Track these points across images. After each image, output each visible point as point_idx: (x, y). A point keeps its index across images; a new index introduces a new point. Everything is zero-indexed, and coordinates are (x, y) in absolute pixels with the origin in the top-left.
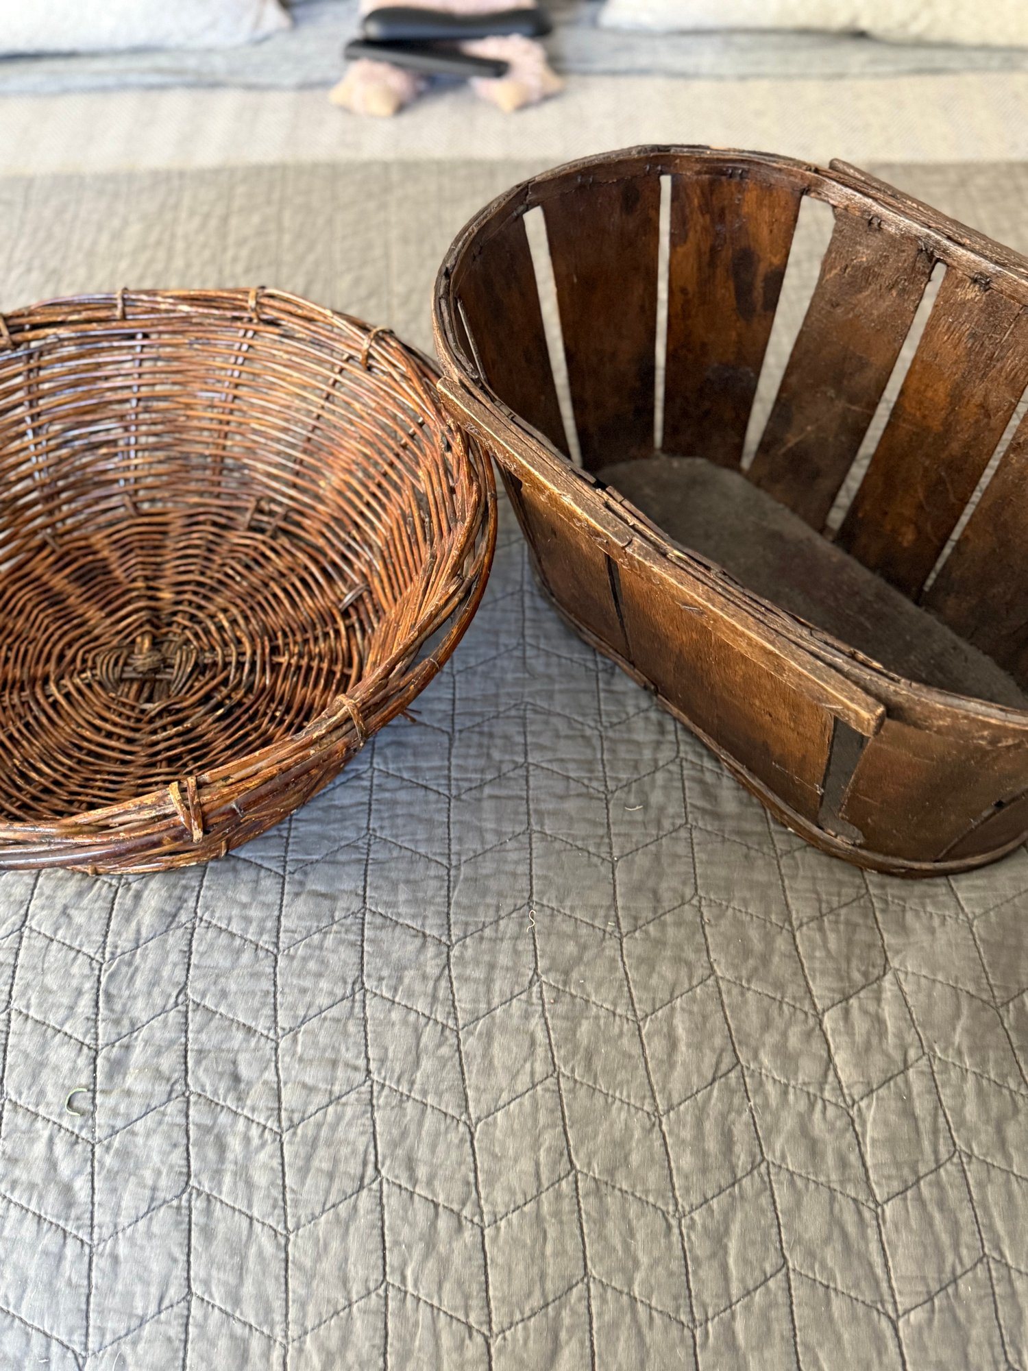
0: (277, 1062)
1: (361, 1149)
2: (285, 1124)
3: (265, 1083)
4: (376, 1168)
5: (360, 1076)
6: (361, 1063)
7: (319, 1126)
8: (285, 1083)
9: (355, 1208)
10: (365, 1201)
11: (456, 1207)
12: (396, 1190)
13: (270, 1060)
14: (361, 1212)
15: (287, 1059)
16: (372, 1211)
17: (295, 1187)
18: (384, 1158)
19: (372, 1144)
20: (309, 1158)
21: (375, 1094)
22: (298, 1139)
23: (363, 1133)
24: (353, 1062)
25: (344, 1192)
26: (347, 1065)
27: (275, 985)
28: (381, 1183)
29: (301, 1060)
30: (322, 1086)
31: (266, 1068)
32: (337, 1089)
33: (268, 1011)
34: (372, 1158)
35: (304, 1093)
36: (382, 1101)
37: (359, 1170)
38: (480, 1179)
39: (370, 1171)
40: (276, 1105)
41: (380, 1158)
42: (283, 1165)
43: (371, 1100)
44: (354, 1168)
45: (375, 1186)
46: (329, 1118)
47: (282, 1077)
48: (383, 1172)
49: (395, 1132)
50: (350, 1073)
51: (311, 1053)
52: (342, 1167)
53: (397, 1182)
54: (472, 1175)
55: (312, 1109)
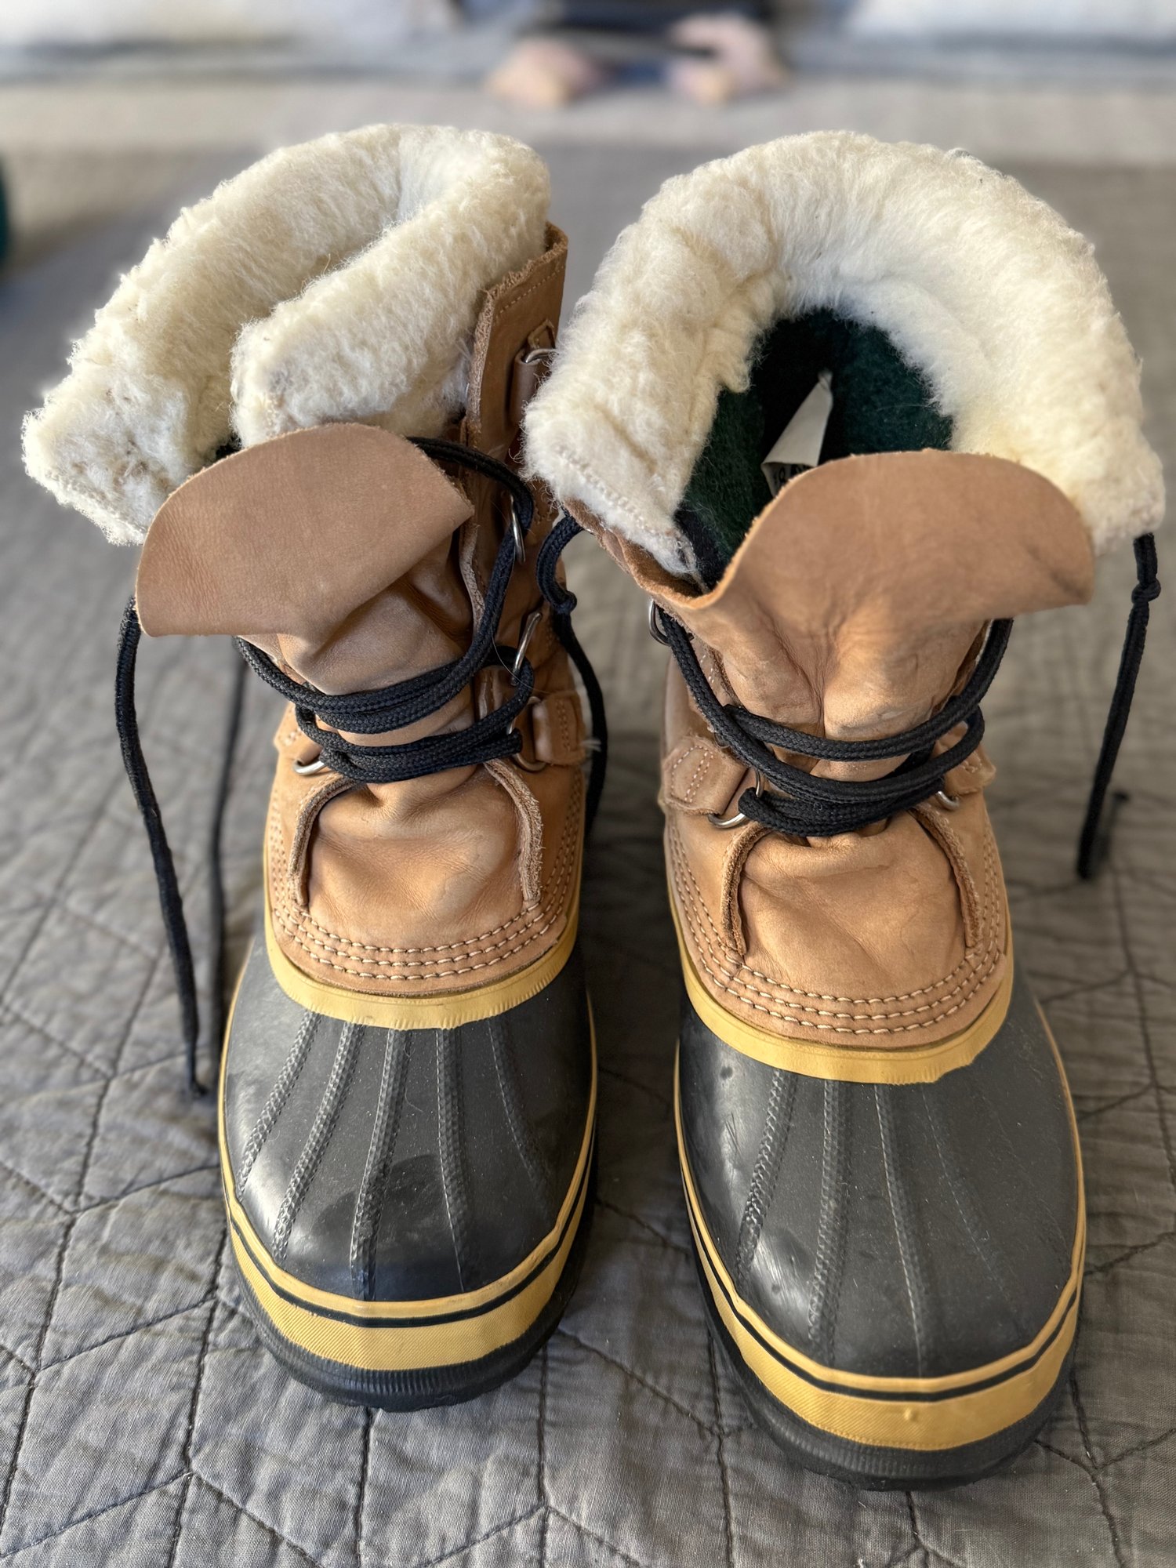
0: (64, 1248)
1: (166, 1415)
2: (46, 1354)
3: (35, 1280)
4: (185, 1458)
5: (197, 1291)
6: (205, 1269)
7: (103, 1364)
8: (67, 1286)
9: (127, 1524)
10: (150, 1512)
11: (310, 1548)
12: (210, 1500)
13: (53, 1243)
14: (137, 1534)
15: (82, 1246)
16: (156, 1534)
17: (30, 1471)
18: (204, 1438)
19: (186, 1410)
20: (70, 1420)
21: (215, 1324)
22: (60, 1384)
23: (175, 1388)
24: (191, 1265)
25: (115, 1492)
26: (180, 1270)
27: (95, 1125)
28: (186, 1485)
29: (104, 1250)
30: (129, 1298)
31: (42, 1255)
32: (151, 1307)
33: (72, 1164)
34: (180, 1435)
35: (93, 1305)
36: (222, 1338)
37: (151, 1456)
38: (367, 1500)
39: (171, 1459)
40: (40, 1320)
41: (195, 1436)
42: (21, 1428)
43: (206, 1333)
44: (142, 1448)
45: (173, 1488)
46: (124, 1354)
47: (64, 1274)
48: (195, 1465)
49: (234, 1394)
50: (181, 1283)
51: (125, 1242)
52: (122, 1445)
53: (216, 1485)
54: (352, 1491)
55: (100, 1334)
